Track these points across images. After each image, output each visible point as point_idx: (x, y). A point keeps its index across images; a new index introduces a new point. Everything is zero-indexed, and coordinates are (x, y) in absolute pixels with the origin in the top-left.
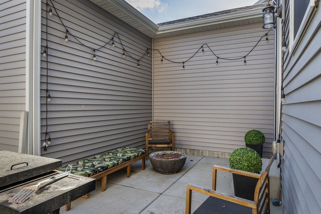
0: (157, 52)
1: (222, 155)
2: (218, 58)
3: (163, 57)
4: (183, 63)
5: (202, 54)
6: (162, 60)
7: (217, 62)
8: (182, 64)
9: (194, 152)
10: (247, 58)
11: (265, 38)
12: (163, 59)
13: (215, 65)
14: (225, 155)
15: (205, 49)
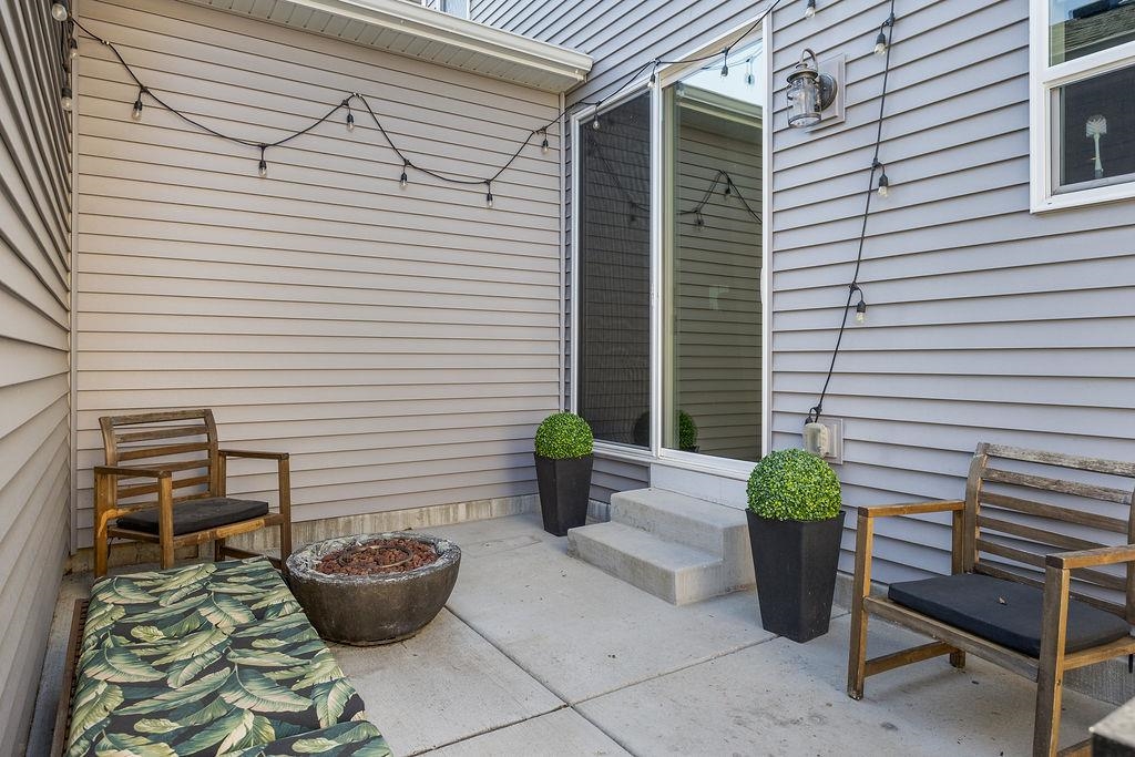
0: (105, 52)
1: (420, 518)
2: (407, 163)
3: (144, 90)
4: (263, 147)
5: (341, 131)
6: (138, 106)
7: (404, 177)
8: (256, 154)
9: (313, 530)
10: (495, 188)
11: (539, 139)
12: (145, 99)
13: (395, 188)
14: (432, 514)
15: (358, 116)
